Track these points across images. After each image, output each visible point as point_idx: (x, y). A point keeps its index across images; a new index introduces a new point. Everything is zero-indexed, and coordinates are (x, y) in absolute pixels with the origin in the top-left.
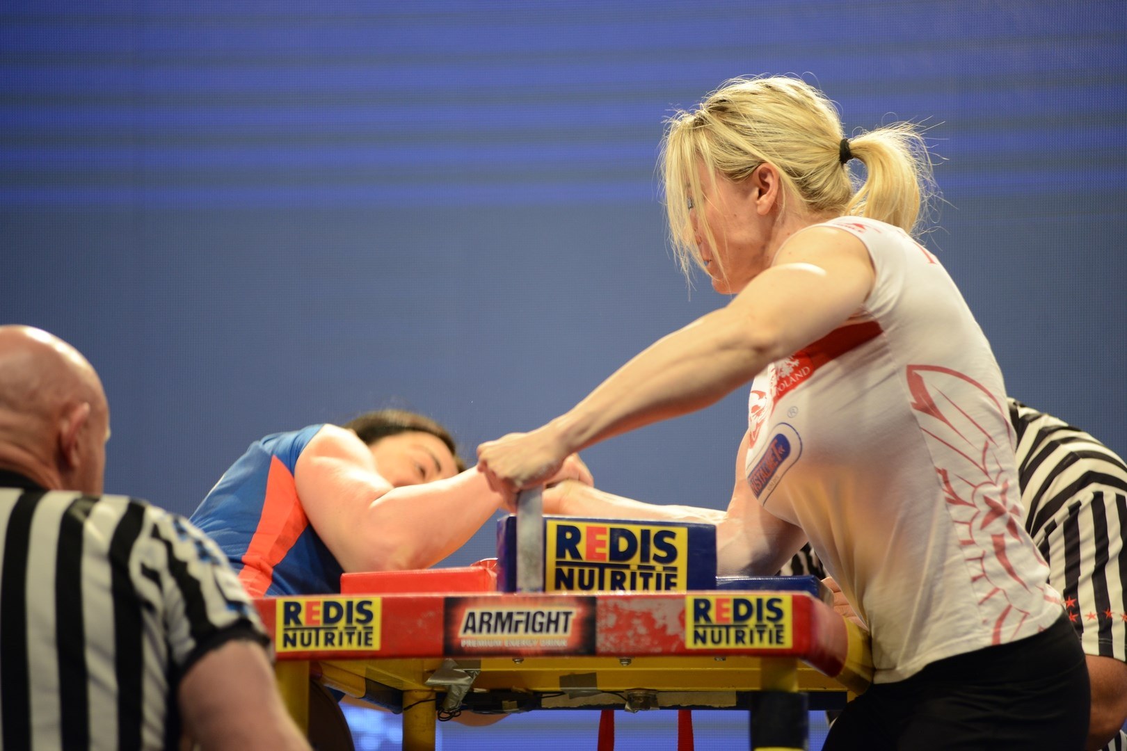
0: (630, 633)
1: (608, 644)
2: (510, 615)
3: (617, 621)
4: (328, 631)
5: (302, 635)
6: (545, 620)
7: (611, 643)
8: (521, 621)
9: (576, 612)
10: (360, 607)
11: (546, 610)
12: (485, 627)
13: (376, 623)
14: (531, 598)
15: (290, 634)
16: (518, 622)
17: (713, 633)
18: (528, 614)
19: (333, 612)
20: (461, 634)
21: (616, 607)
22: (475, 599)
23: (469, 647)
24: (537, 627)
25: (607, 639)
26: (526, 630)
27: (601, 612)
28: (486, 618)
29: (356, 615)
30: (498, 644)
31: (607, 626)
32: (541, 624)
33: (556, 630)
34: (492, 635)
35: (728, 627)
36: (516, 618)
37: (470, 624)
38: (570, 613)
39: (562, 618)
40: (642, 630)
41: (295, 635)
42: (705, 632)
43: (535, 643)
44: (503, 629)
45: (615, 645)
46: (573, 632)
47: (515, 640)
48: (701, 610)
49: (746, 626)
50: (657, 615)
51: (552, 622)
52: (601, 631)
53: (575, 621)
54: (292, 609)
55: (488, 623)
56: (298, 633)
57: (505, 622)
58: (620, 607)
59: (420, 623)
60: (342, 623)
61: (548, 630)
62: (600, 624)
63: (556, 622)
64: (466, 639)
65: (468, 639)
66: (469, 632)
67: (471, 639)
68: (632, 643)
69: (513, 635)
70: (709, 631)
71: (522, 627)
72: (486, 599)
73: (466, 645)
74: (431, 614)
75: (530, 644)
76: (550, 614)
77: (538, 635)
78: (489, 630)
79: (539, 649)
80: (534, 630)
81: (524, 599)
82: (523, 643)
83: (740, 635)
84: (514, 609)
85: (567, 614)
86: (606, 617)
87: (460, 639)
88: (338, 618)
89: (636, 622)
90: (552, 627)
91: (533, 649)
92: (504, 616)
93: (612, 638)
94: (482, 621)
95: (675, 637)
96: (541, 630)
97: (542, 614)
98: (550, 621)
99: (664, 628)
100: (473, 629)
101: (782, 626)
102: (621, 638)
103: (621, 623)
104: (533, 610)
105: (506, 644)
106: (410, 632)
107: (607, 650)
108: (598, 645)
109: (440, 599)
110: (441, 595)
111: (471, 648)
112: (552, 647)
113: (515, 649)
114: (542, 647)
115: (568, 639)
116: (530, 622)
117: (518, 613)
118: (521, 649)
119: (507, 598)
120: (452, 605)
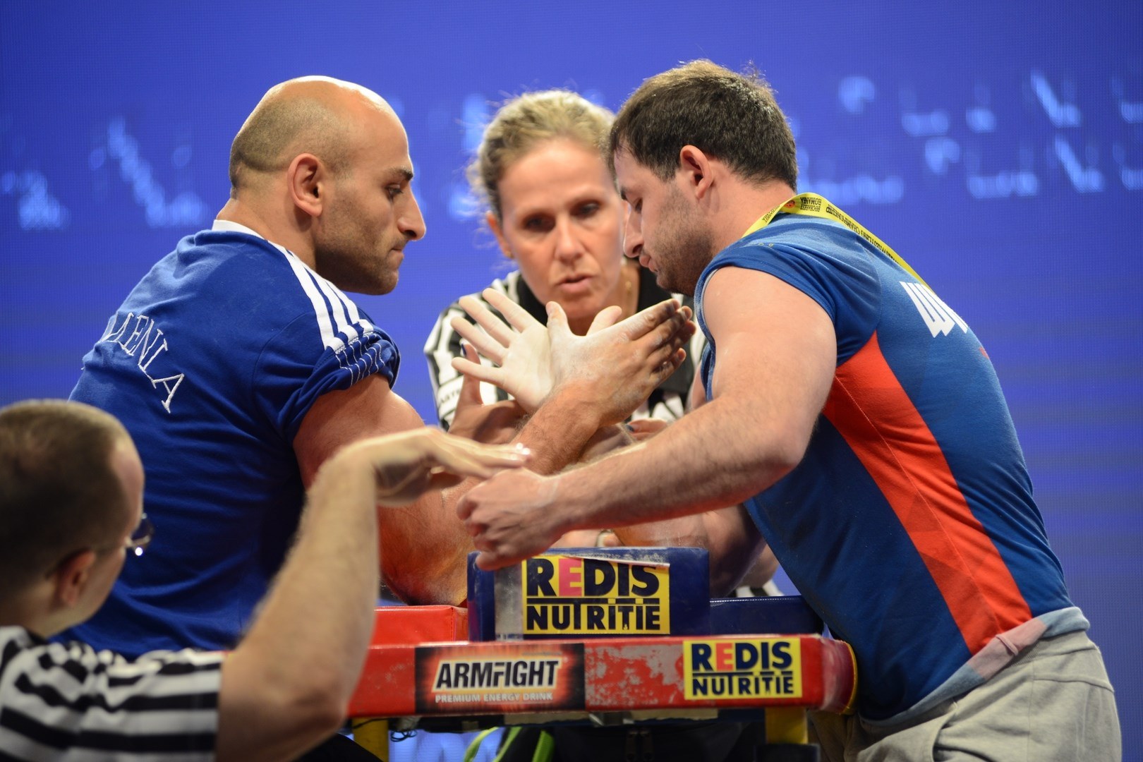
0: (622, 684)
1: (598, 697)
2: (489, 666)
3: (608, 671)
6: (527, 671)
7: (602, 695)
8: (502, 673)
9: (562, 661)
11: (528, 661)
12: (461, 680)
14: (511, 647)
16: (497, 674)
17: (714, 682)
18: (509, 664)
20: (434, 689)
21: (606, 654)
22: (450, 649)
23: (444, 703)
24: (519, 680)
25: (597, 691)
26: (507, 683)
27: (590, 661)
28: (462, 670)
30: (477, 698)
31: (596, 675)
32: (524, 676)
33: (540, 682)
34: (469, 689)
35: (730, 675)
36: (495, 669)
37: (445, 678)
38: (556, 663)
39: (547, 668)
40: (635, 681)
42: (705, 681)
43: (517, 697)
44: (481, 684)
45: (606, 697)
46: (558, 684)
47: (495, 694)
48: (700, 657)
49: (751, 674)
50: (652, 664)
51: (536, 673)
52: (591, 683)
53: (560, 671)
55: (464, 676)
57: (483, 674)
58: (610, 654)
59: (389, 677)
61: (531, 683)
62: (589, 674)
63: (540, 673)
64: (441, 694)
65: (444, 695)
66: (444, 686)
67: (447, 694)
68: (624, 694)
69: (492, 688)
70: (709, 679)
71: (502, 679)
72: (461, 648)
73: (440, 701)
74: (401, 667)
75: (513, 698)
76: (533, 664)
77: (521, 688)
78: (465, 684)
79: (521, 703)
80: (516, 683)
81: (504, 647)
82: (504, 697)
83: (744, 683)
84: (494, 660)
85: (552, 664)
86: (595, 666)
87: (435, 694)
89: (628, 671)
90: (536, 678)
91: (515, 703)
92: (482, 667)
93: (602, 690)
94: (458, 674)
95: (673, 687)
96: (523, 683)
97: (525, 665)
98: (533, 672)
99: (660, 677)
100: (448, 683)
101: (790, 673)
102: (613, 690)
103: (611, 672)
104: (514, 661)
105: (485, 699)
106: (379, 688)
107: (598, 703)
108: (588, 697)
109: (412, 649)
110: (412, 647)
111: (446, 704)
112: (536, 700)
113: (495, 704)
114: (526, 701)
115: (554, 692)
116: (512, 674)
117: (498, 664)
118: (502, 704)
119: (485, 647)
120: (424, 656)
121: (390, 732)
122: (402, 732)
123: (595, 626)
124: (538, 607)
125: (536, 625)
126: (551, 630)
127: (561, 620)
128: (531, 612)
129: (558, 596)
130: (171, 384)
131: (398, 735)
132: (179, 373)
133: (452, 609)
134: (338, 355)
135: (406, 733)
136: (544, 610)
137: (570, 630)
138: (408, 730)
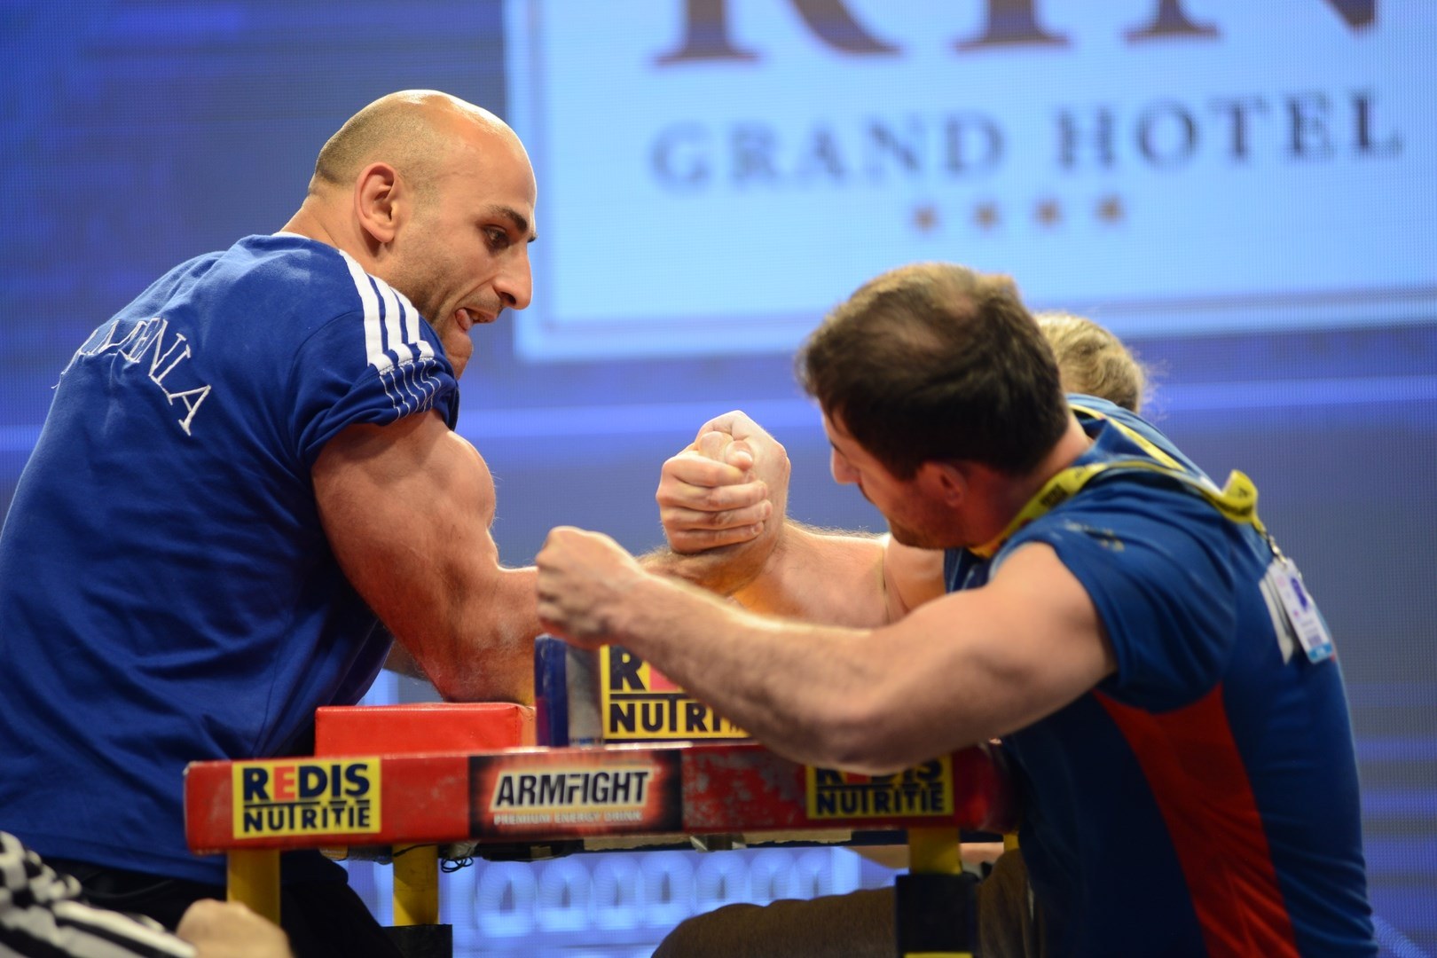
0: (728, 801)
2: (561, 779)
3: (710, 784)
4: (307, 808)
5: (271, 815)
6: (610, 785)
7: (703, 814)
8: (577, 787)
9: (653, 772)
10: (351, 773)
11: (611, 771)
12: (527, 797)
13: (374, 795)
14: (589, 754)
15: (254, 813)
16: (572, 789)
17: (842, 797)
18: (587, 776)
19: (313, 781)
20: (493, 807)
21: (708, 763)
22: (512, 757)
23: (506, 826)
24: (600, 795)
25: (697, 809)
26: (585, 800)
27: (689, 771)
28: (528, 784)
29: (345, 784)
30: (546, 819)
31: (695, 791)
32: (605, 790)
33: (626, 798)
34: (537, 807)
35: (863, 789)
36: (569, 782)
37: (506, 793)
38: (645, 774)
39: (634, 782)
40: (745, 795)
41: (260, 815)
42: (833, 796)
43: (597, 817)
44: (551, 800)
45: (708, 817)
46: (650, 801)
47: (569, 814)
49: (889, 787)
50: (766, 775)
51: (621, 787)
52: (689, 798)
53: (652, 786)
54: (255, 777)
55: (531, 791)
56: (265, 812)
57: (555, 789)
58: (713, 763)
60: (326, 797)
61: (615, 798)
62: (687, 789)
63: (626, 787)
64: (501, 814)
65: (505, 815)
66: (505, 804)
67: (508, 813)
68: (731, 813)
69: (566, 807)
70: (838, 794)
71: (578, 795)
72: (527, 756)
73: (501, 823)
74: (450, 780)
75: (591, 819)
77: (601, 806)
78: (532, 801)
79: (602, 825)
80: (595, 799)
81: (580, 756)
82: (581, 817)
83: (882, 798)
84: (567, 771)
85: (641, 776)
86: (693, 779)
87: (493, 815)
88: (320, 789)
89: (736, 784)
90: (621, 794)
91: (594, 825)
92: (553, 780)
93: (704, 808)
94: (522, 789)
95: (792, 806)
96: (605, 799)
97: (606, 776)
98: (616, 786)
99: (777, 791)
100: (510, 799)
101: (939, 784)
102: (716, 808)
103: (715, 786)
104: (593, 772)
105: (557, 820)
106: (422, 806)
107: (698, 824)
108: (686, 817)
109: (463, 759)
110: (465, 754)
111: (508, 827)
112: (621, 822)
113: (569, 826)
114: (609, 822)
115: (643, 811)
116: (590, 788)
117: (573, 776)
118: (577, 826)
119: (556, 756)
120: (479, 768)
121: (440, 860)
122: (455, 860)
123: (696, 728)
124: (623, 705)
125: (620, 726)
126: (640, 732)
127: (652, 721)
128: (615, 710)
129: (648, 690)
130: (192, 399)
131: (452, 864)
132: (205, 385)
133: (517, 708)
134: (383, 376)
135: (459, 862)
136: (631, 708)
137: (664, 732)
138: (464, 857)
